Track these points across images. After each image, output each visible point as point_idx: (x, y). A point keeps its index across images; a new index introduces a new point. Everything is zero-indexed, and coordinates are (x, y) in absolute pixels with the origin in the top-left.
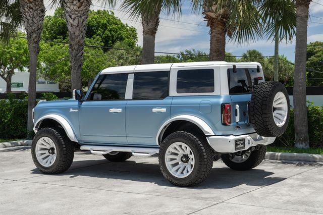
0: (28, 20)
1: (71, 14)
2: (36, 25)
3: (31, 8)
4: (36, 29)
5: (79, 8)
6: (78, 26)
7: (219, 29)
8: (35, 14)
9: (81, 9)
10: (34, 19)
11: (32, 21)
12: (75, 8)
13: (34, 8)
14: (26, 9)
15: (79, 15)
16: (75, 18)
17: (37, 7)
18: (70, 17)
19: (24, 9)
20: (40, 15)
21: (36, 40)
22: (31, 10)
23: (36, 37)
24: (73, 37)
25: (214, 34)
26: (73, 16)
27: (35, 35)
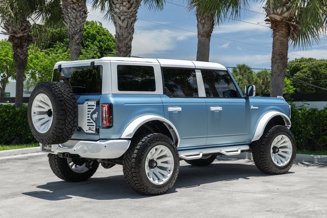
0: (71, 21)
1: (120, 15)
2: (78, 27)
3: (74, 9)
4: (78, 31)
5: (128, 9)
6: (127, 28)
7: (283, 32)
8: (78, 15)
9: (130, 10)
10: (77, 20)
11: (75, 22)
12: (125, 9)
13: (77, 9)
14: (69, 10)
15: (128, 16)
16: (125, 19)
17: (80, 8)
18: (120, 18)
19: (67, 10)
20: (83, 17)
21: (78, 42)
22: (74, 11)
23: (78, 38)
24: (121, 39)
25: (277, 37)
26: (122, 18)
27: (77, 37)
